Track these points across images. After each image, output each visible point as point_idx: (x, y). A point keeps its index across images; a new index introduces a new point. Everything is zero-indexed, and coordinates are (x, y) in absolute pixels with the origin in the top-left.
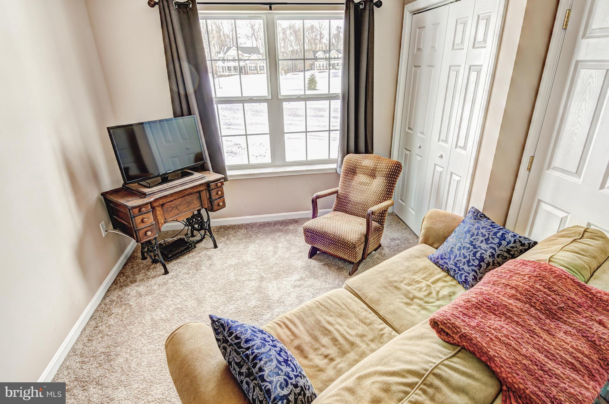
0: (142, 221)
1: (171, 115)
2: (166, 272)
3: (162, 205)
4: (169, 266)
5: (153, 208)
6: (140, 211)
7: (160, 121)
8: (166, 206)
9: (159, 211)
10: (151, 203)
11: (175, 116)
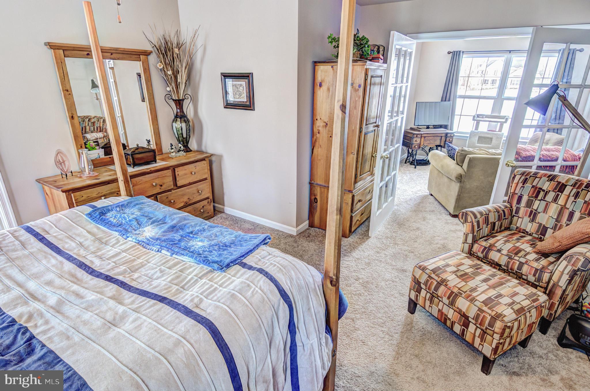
0: (416, 141)
1: (440, 101)
2: (415, 168)
3: (425, 137)
4: (417, 167)
5: (421, 137)
6: (417, 136)
7: (436, 102)
8: (426, 138)
9: (423, 139)
10: (421, 134)
11: (442, 101)
